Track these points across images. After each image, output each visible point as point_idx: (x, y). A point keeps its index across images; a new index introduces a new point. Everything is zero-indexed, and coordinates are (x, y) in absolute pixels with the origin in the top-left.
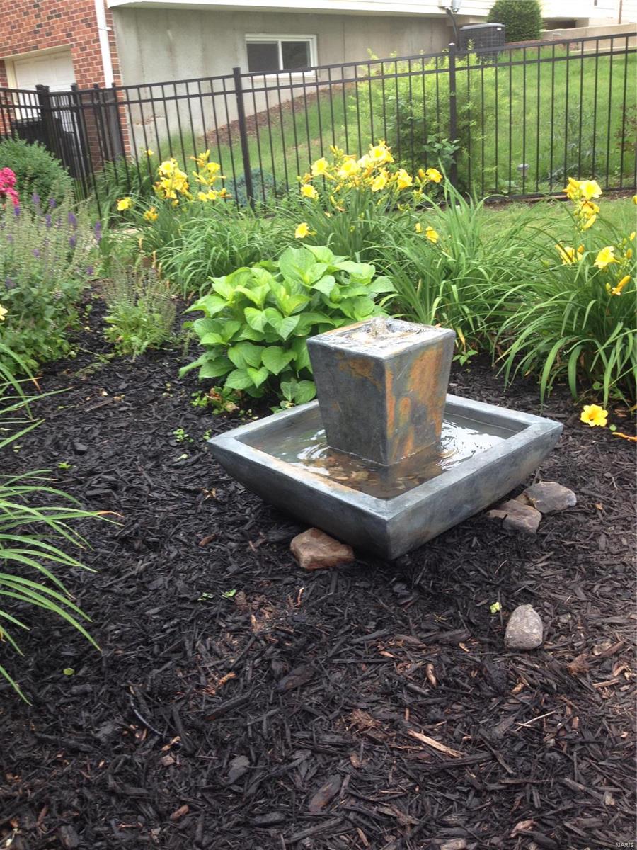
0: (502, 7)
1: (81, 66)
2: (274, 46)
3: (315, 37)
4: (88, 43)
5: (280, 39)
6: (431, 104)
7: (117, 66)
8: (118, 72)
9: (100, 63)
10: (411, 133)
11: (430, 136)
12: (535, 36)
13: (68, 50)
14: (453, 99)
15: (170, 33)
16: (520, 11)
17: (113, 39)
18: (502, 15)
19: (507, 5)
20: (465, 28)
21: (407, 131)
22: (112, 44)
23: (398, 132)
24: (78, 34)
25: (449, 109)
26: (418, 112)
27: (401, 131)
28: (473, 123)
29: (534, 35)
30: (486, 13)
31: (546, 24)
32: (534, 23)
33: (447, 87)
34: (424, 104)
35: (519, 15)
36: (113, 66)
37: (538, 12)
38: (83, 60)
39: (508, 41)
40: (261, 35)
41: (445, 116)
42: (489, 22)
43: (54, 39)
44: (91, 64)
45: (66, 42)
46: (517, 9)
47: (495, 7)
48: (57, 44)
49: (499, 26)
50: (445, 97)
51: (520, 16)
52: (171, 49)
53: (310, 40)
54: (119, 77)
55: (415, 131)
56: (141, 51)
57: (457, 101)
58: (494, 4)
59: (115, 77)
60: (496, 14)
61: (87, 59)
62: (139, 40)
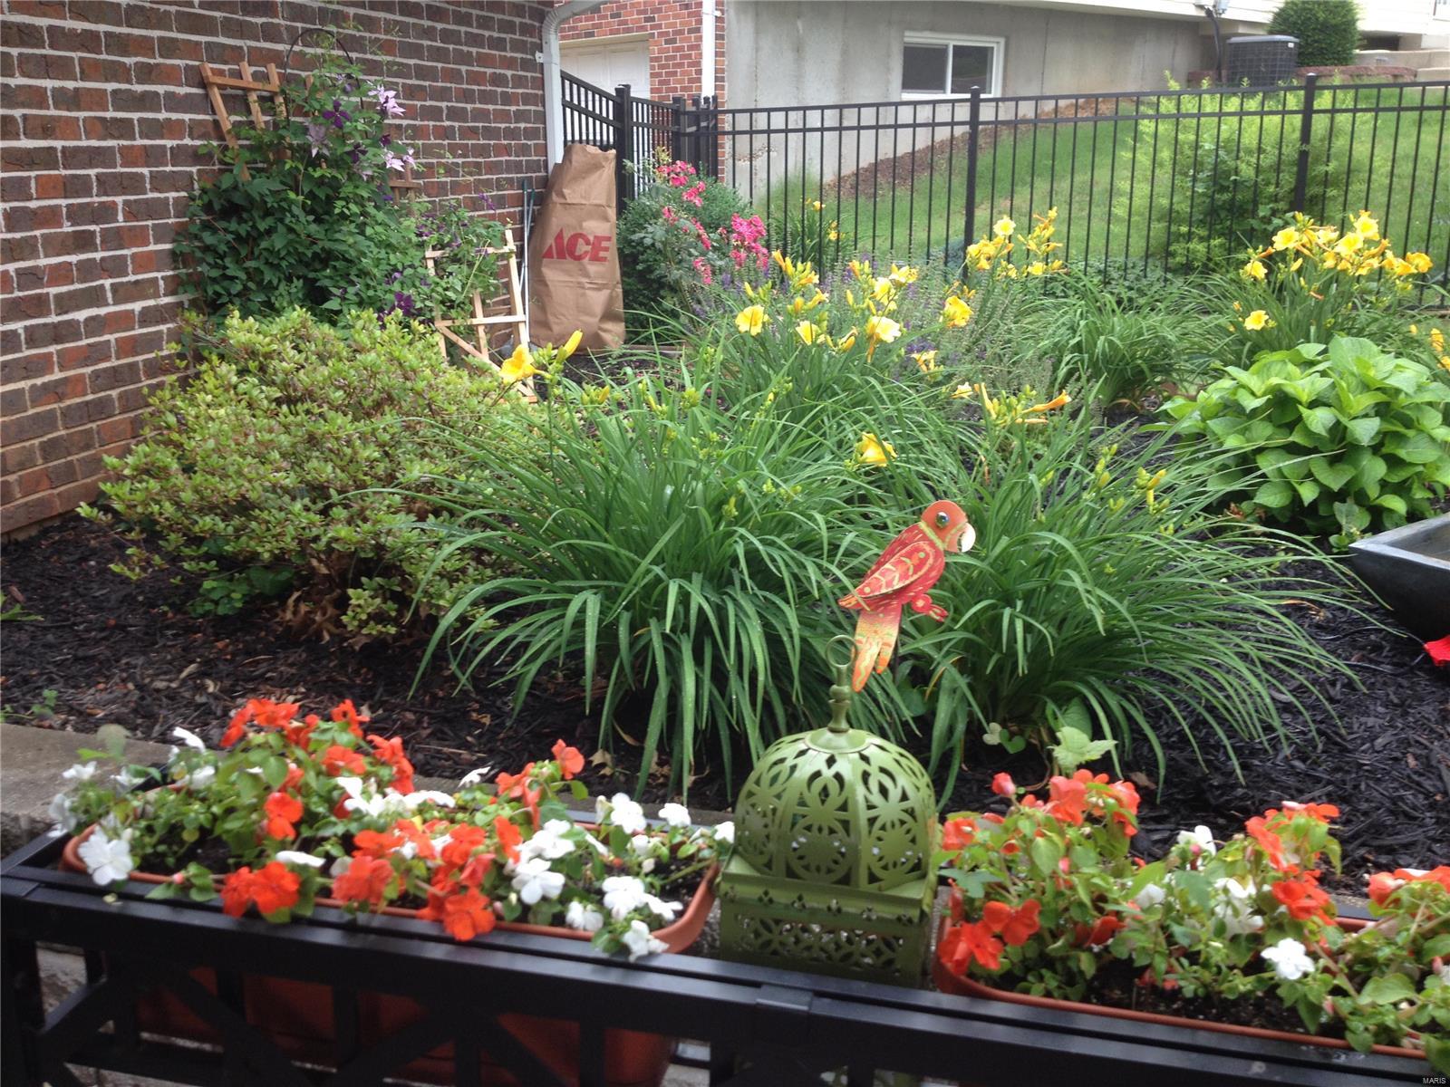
0: (1296, 12)
1: (662, 67)
2: (942, 52)
3: (1002, 41)
4: (681, 32)
5: (952, 41)
6: (1268, 160)
7: (723, 71)
8: (722, 79)
9: (697, 64)
10: (1233, 199)
11: (1261, 207)
12: (1345, 59)
13: (644, 40)
14: (1304, 155)
15: (800, 24)
16: (1326, 19)
17: (722, 29)
18: (1295, 23)
19: (1305, 9)
20: (1234, 40)
21: (1226, 196)
22: (719, 37)
23: (1212, 198)
24: (667, 17)
25: (1295, 169)
26: (1247, 172)
27: (1217, 196)
28: (1332, 192)
29: (1342, 59)
30: (1267, 18)
31: (1365, 42)
32: (1344, 38)
33: (1297, 135)
34: (1258, 159)
35: (1322, 24)
36: (716, 71)
37: (1353, 21)
38: (667, 58)
39: (1301, 64)
40: (927, 34)
41: (1288, 179)
42: (1271, 33)
43: (625, 22)
44: (680, 65)
45: (643, 28)
46: (1321, 16)
47: (1282, 10)
48: (628, 30)
49: (1291, 41)
50: (1290, 152)
51: (1325, 27)
52: (798, 49)
53: (995, 45)
54: (722, 88)
55: (1239, 197)
56: (757, 50)
57: (1310, 160)
58: (1282, 5)
59: (716, 87)
60: (1283, 21)
61: (674, 58)
62: (757, 32)
